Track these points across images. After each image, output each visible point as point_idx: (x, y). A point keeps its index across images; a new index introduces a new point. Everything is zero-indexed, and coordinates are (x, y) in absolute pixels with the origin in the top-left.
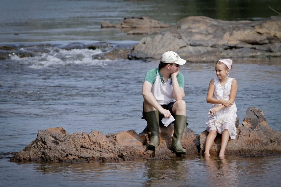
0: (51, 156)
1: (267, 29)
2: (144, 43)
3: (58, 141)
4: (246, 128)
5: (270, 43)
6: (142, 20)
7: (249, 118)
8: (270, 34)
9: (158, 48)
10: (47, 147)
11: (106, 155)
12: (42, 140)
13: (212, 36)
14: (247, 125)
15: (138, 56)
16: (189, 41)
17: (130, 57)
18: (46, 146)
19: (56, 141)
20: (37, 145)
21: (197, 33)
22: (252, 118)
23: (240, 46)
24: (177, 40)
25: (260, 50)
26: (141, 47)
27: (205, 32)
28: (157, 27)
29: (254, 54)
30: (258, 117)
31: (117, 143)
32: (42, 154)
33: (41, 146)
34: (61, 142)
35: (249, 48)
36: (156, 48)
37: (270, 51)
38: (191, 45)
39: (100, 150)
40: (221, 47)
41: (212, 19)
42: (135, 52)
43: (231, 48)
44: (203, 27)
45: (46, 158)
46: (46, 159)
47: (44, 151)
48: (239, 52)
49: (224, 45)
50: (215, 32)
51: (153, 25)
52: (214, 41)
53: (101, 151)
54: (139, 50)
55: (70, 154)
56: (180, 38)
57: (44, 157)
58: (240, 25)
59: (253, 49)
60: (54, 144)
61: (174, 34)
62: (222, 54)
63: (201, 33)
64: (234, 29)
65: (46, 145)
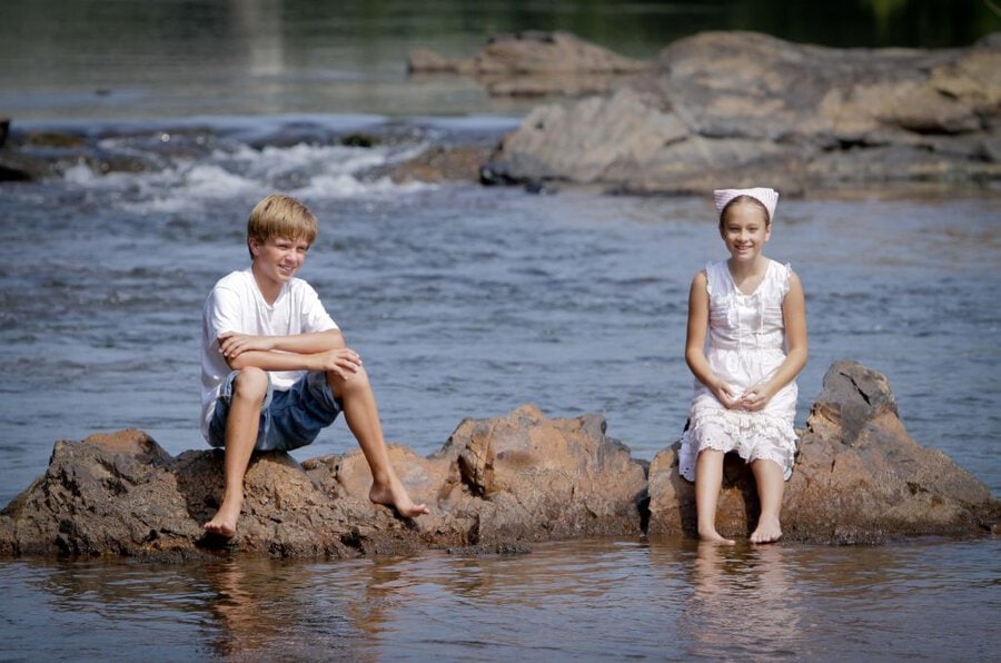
0: (93, 539)
1: (975, 78)
2: (540, 126)
3: (123, 481)
4: (821, 437)
5: (985, 128)
6: (550, 47)
7: (834, 401)
8: (984, 97)
9: (587, 144)
10: (83, 503)
11: (294, 535)
12: (65, 478)
13: (778, 103)
14: (825, 426)
15: (516, 173)
16: (698, 118)
17: (487, 174)
18: (78, 499)
19: (115, 479)
20: (47, 493)
21: (728, 92)
22: (843, 402)
23: (877, 137)
24: (656, 116)
25: (947, 154)
26: (528, 141)
27: (754, 90)
28: (603, 72)
29: (927, 168)
30: (866, 398)
31: (341, 492)
32: (61, 530)
33: (61, 501)
34: (134, 484)
35: (907, 146)
36: (581, 146)
37: (983, 157)
38: (704, 134)
39: (276, 517)
40: (812, 142)
41: (782, 43)
42: (507, 156)
43: (846, 145)
44: (748, 72)
45: (74, 542)
46: (76, 550)
47: (67, 517)
48: (876, 160)
49: (820, 135)
50: (791, 89)
51: (589, 62)
52: (788, 122)
53: (279, 521)
54: (519, 149)
55: (163, 531)
56: (667, 108)
57: (67, 542)
58: (882, 67)
59: (924, 153)
60: (108, 492)
61: (647, 96)
62: (813, 168)
63: (740, 93)
64: (857, 78)
65: (79, 494)
